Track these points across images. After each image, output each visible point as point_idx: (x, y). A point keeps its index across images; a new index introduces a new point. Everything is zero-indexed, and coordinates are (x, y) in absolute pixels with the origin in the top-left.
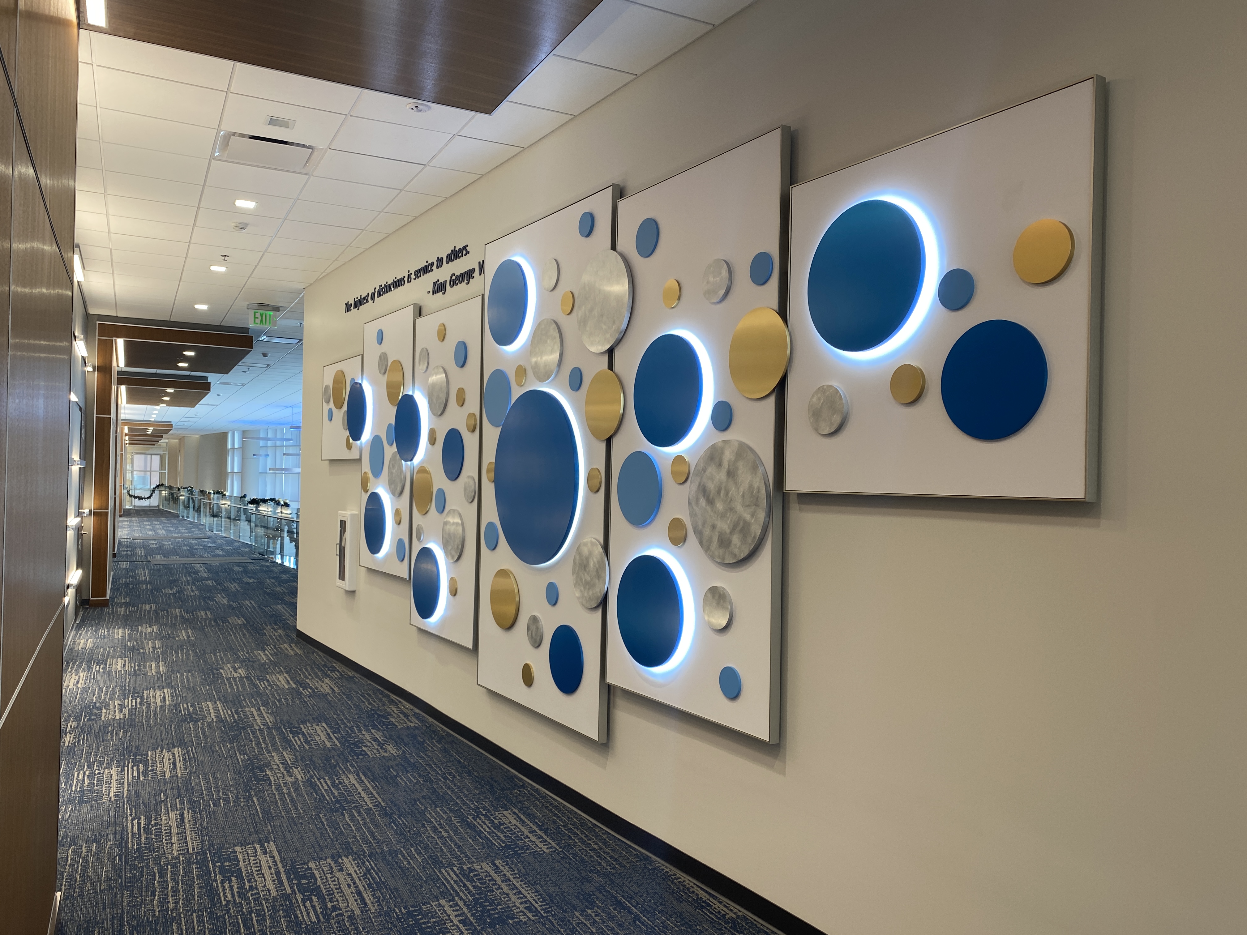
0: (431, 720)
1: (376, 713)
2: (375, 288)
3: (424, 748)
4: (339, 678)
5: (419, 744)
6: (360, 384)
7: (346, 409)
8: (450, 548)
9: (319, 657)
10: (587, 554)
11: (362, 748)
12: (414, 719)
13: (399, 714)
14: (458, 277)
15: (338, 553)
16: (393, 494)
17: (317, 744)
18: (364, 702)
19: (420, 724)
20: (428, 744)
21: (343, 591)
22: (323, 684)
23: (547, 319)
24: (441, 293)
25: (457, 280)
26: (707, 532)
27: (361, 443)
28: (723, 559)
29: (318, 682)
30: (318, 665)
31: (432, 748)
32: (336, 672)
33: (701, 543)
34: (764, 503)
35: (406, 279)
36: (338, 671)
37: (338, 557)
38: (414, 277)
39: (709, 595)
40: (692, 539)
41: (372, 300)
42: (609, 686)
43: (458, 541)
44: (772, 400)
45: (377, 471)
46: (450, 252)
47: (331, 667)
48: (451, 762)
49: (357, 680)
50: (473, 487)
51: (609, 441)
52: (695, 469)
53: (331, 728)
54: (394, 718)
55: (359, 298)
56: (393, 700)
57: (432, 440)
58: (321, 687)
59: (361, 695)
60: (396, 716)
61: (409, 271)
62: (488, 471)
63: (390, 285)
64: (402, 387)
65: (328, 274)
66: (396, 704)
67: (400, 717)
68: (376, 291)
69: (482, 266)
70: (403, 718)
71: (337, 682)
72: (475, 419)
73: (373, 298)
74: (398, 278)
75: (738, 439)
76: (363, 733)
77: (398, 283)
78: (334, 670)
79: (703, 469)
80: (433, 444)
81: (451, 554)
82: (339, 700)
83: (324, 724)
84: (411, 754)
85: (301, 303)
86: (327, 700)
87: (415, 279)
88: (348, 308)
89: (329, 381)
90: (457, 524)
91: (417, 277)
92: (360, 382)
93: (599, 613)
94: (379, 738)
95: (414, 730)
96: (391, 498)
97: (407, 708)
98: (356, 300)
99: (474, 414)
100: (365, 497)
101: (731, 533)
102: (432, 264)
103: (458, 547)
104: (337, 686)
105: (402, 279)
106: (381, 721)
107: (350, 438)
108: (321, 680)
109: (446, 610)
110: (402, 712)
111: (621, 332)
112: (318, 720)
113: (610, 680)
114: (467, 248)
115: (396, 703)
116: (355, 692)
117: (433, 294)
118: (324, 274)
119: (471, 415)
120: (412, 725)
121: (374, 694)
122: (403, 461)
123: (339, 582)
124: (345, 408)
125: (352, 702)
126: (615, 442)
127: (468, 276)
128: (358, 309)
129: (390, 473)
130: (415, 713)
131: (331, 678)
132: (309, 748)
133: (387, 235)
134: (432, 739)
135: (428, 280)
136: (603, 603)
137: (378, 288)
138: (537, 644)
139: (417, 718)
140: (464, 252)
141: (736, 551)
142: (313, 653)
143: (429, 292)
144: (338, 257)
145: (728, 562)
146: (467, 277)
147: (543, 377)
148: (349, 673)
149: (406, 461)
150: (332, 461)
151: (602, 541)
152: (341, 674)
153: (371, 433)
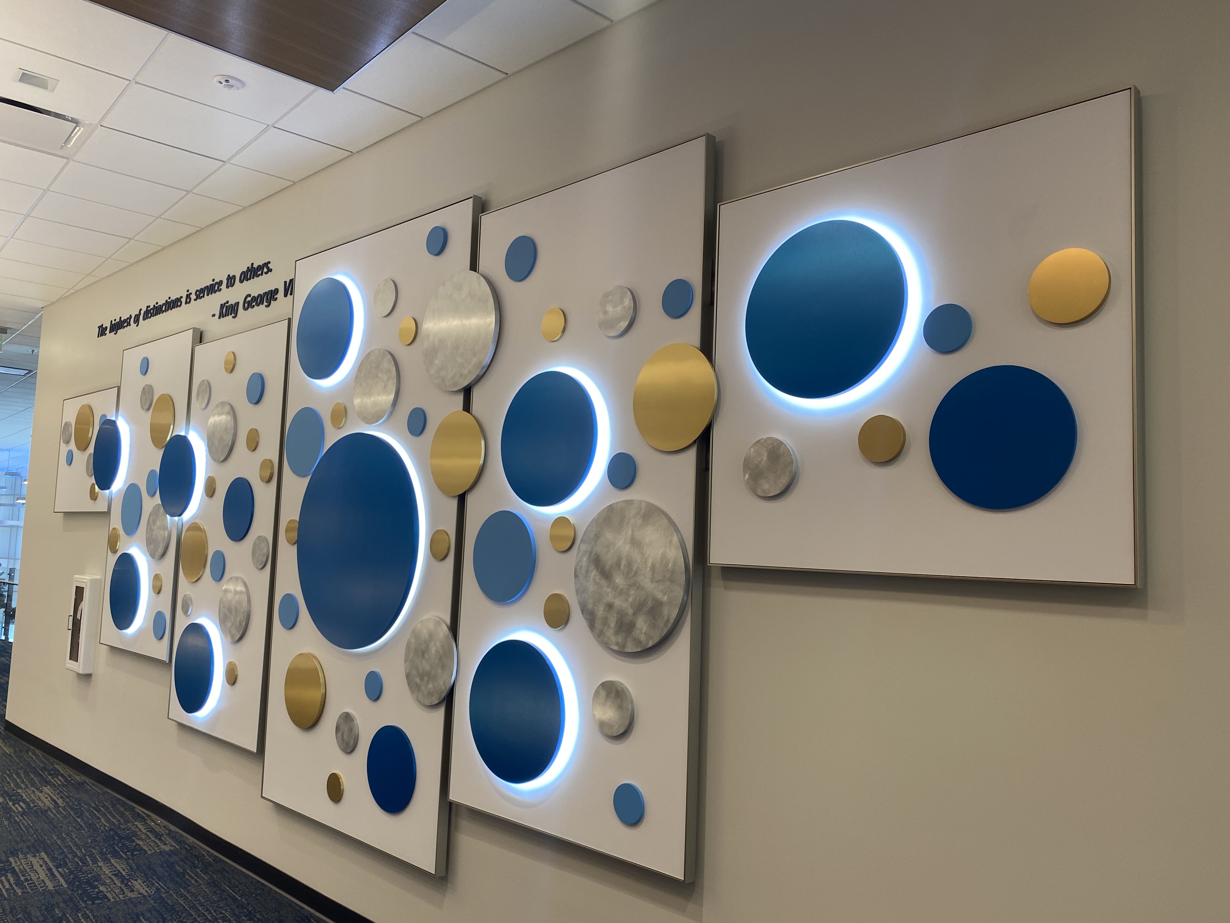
0: (191, 839)
1: (116, 833)
2: (141, 310)
3: (185, 882)
4: (64, 785)
5: (178, 876)
6: (114, 422)
7: (92, 451)
8: (229, 625)
9: (35, 757)
10: (427, 636)
11: (98, 888)
12: (169, 840)
13: (148, 833)
14: (254, 299)
15: (70, 627)
16: (152, 556)
17: (33, 885)
18: (99, 818)
19: (177, 847)
20: (190, 876)
21: (75, 674)
22: (41, 795)
23: (380, 350)
24: (230, 317)
25: (251, 302)
26: (600, 611)
27: (111, 493)
28: (624, 646)
29: (34, 792)
30: (34, 768)
31: (196, 881)
32: (60, 777)
33: (592, 625)
34: (682, 579)
35: (183, 300)
36: (63, 776)
37: (70, 632)
38: (195, 297)
39: (603, 693)
40: (578, 620)
41: (135, 322)
42: (451, 804)
43: (241, 617)
44: (692, 454)
45: (131, 527)
46: (245, 269)
47: (52, 770)
48: (223, 900)
49: (89, 787)
50: (265, 550)
51: (462, 499)
52: (584, 535)
53: (53, 859)
54: (142, 840)
55: (118, 320)
56: (139, 814)
57: (210, 490)
58: (39, 798)
59: (95, 809)
60: (143, 837)
61: (188, 291)
62: (288, 530)
63: (161, 306)
64: (172, 427)
65: (77, 291)
66: (143, 820)
67: (150, 838)
68: (142, 312)
69: (289, 288)
70: (154, 839)
71: (61, 791)
72: (272, 467)
73: (137, 321)
74: (173, 298)
75: (644, 499)
76: (100, 864)
77: (173, 304)
78: (56, 774)
79: (596, 535)
80: (212, 496)
81: (230, 632)
82: (65, 817)
83: (43, 855)
84: (167, 892)
85: (38, 325)
86: (48, 819)
87: (195, 300)
88: (102, 331)
89: (71, 417)
90: (241, 593)
91: (198, 297)
92: (114, 419)
93: (441, 712)
94: (121, 871)
95: (170, 856)
96: (148, 561)
97: (159, 825)
98: (113, 322)
99: (270, 461)
100: (113, 559)
101: (635, 614)
102: (221, 283)
103: (240, 624)
104: (61, 797)
105: (179, 300)
106: (124, 845)
107: (96, 486)
108: (38, 789)
109: (219, 701)
110: (152, 831)
111: (483, 368)
112: (34, 849)
113: (454, 796)
114: (269, 265)
115: (143, 818)
116: (86, 804)
117: (219, 318)
118: (72, 291)
119: (267, 463)
120: (167, 848)
121: (114, 806)
122: (168, 516)
123: (71, 664)
124: (91, 449)
125: (82, 820)
126: (471, 500)
127: (270, 297)
128: (115, 334)
129: (149, 530)
130: (170, 831)
131: (53, 786)
132: (22, 893)
133: (161, 248)
134: (196, 867)
135: (214, 301)
136: (449, 700)
137: (144, 309)
138: (349, 747)
139: (173, 838)
140: (265, 270)
141: (642, 638)
142: (27, 752)
143: (214, 315)
144: (93, 271)
145: (630, 651)
146: (267, 299)
147: (372, 418)
148: (78, 778)
149: (172, 515)
150: (67, 514)
151: (448, 621)
152: (66, 780)
153: (125, 482)
